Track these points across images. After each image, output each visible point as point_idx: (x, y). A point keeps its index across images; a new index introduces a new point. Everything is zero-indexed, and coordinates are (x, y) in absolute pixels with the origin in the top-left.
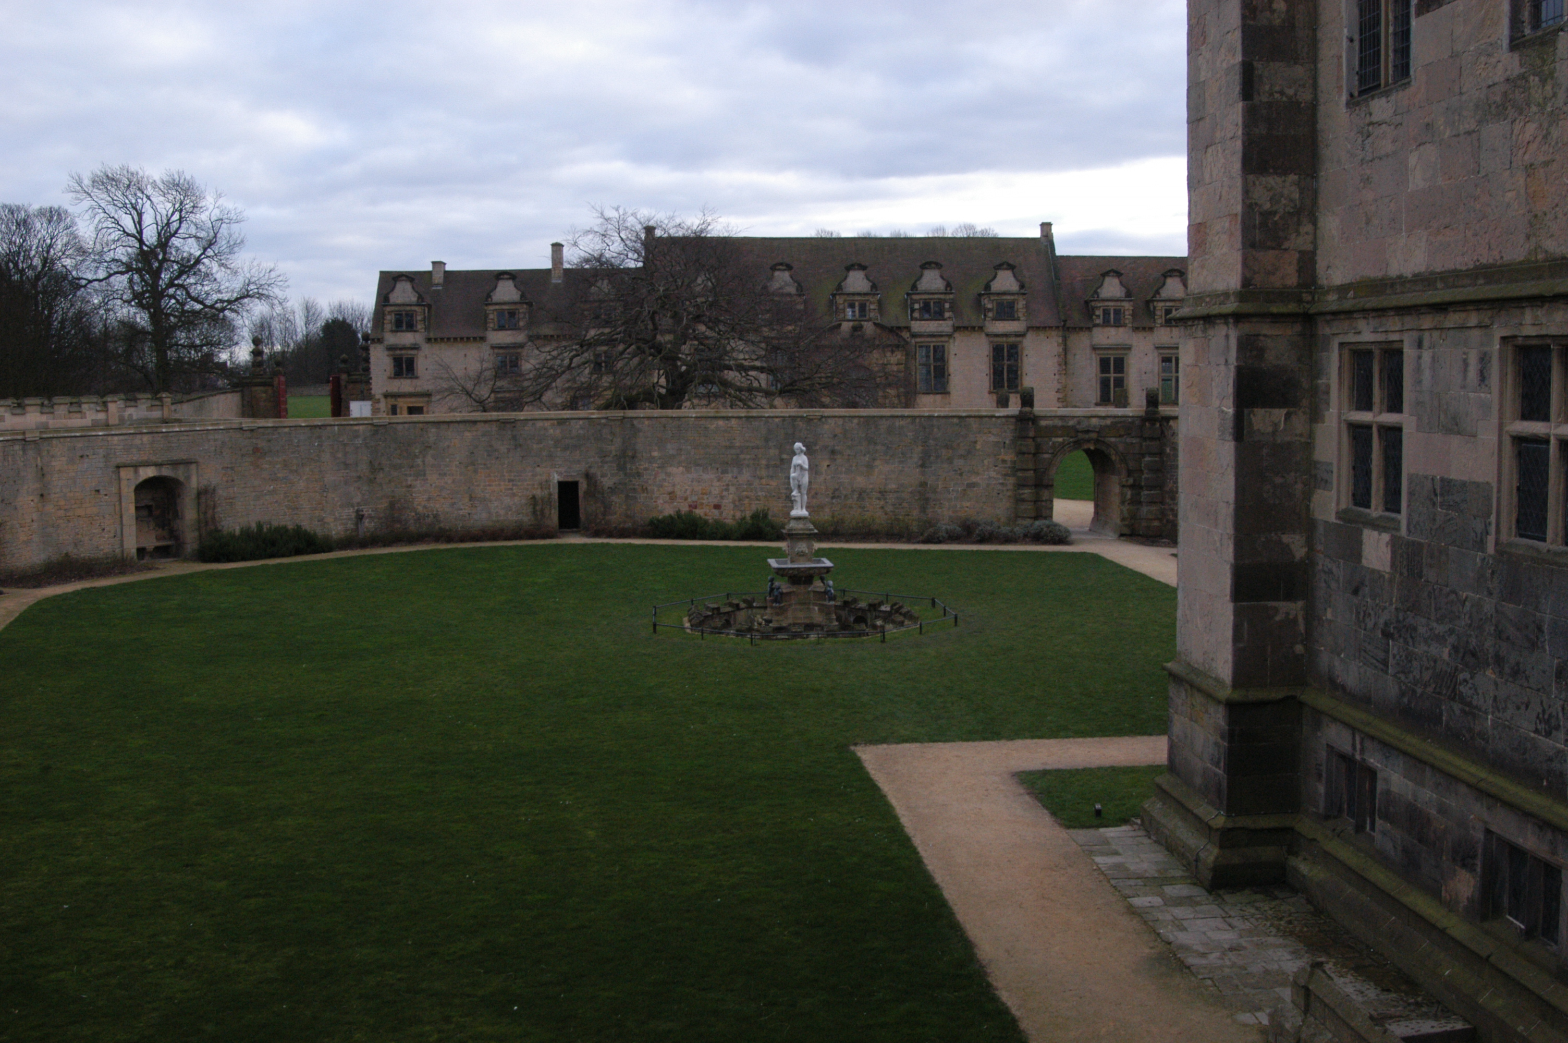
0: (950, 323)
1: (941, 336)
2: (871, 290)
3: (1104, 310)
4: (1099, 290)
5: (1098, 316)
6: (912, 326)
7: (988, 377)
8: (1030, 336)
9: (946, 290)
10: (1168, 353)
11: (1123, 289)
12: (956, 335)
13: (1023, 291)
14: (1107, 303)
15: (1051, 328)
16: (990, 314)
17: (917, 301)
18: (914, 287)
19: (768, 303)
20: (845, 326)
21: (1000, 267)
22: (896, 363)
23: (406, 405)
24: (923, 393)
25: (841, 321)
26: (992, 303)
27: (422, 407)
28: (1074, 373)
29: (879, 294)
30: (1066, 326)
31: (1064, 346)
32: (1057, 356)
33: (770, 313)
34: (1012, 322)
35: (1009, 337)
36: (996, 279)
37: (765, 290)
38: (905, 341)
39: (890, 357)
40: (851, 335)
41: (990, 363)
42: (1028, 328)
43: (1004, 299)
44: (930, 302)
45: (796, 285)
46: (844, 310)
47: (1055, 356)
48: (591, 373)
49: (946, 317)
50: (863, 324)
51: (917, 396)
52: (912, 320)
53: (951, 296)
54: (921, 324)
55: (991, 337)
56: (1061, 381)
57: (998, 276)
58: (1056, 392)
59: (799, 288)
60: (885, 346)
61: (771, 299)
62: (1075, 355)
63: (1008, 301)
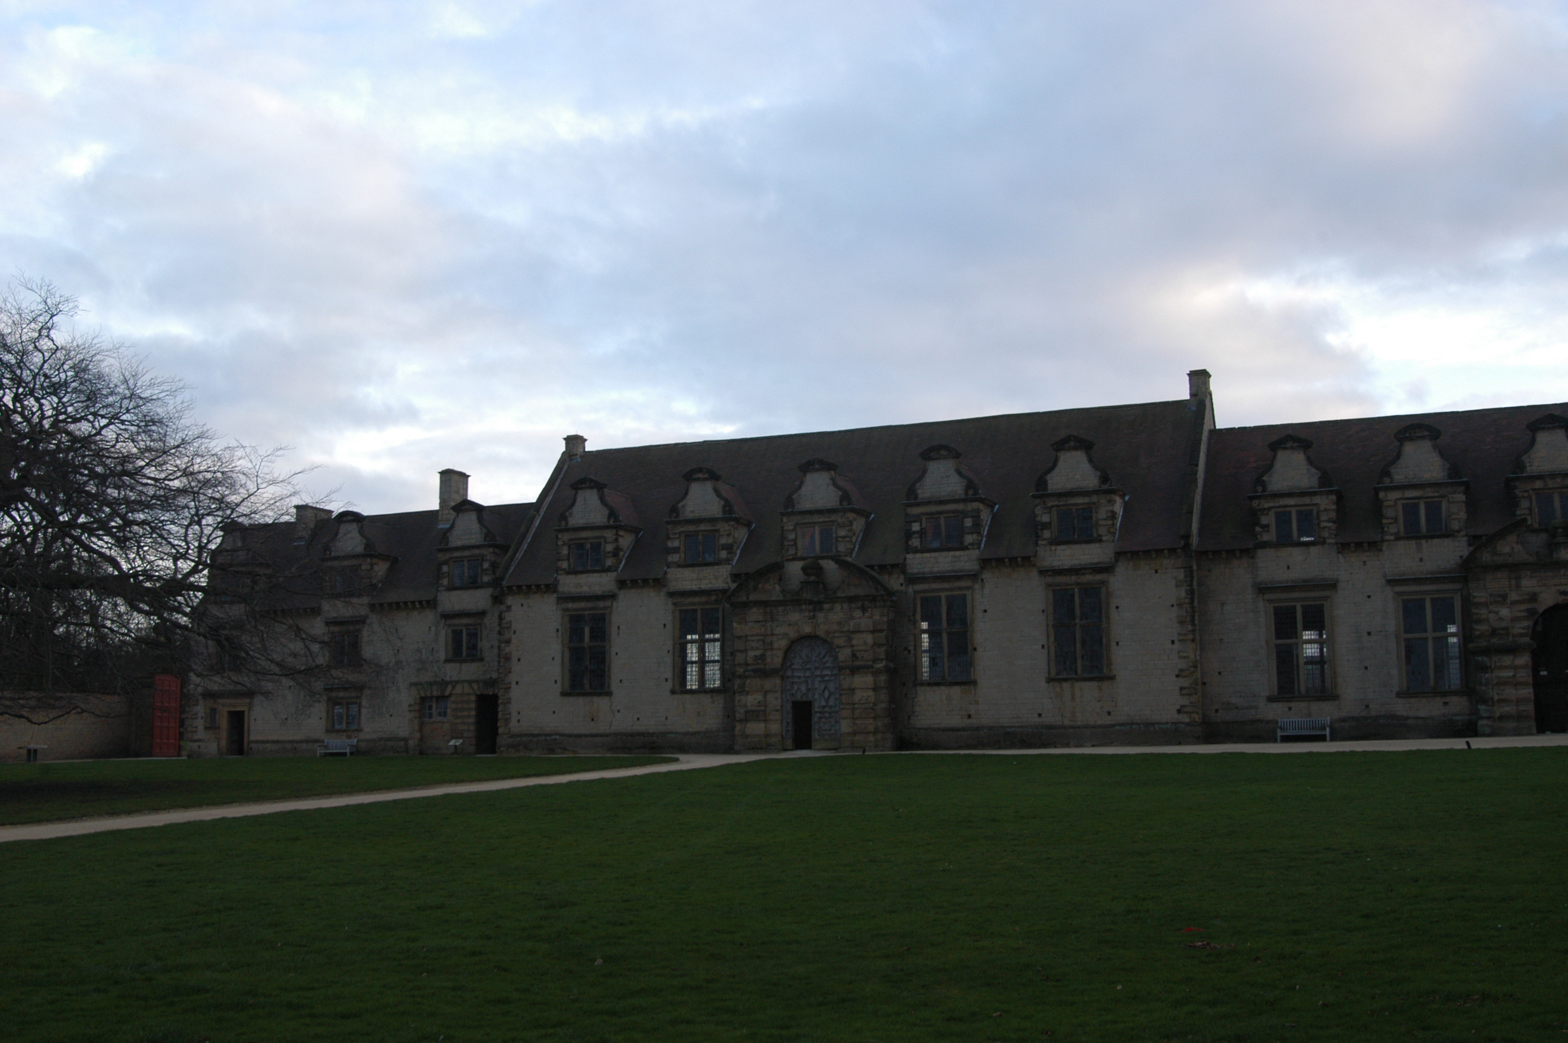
0: (974, 554)
1: (958, 578)
2: (841, 504)
3: (1278, 515)
4: (1265, 478)
5: (1266, 527)
6: (908, 561)
7: (1046, 650)
8: (1122, 570)
9: (966, 494)
10: (1416, 593)
11: (1314, 470)
12: (986, 575)
13: (1105, 487)
14: (1282, 502)
15: (1159, 552)
16: (1047, 534)
17: (918, 518)
18: (911, 492)
19: (677, 536)
20: (795, 569)
21: (1061, 445)
22: (872, 629)
23: (226, 709)
24: (929, 684)
25: (788, 560)
26: (1049, 513)
27: (243, 712)
28: (1222, 640)
29: (853, 510)
30: (1194, 548)
31: (1189, 586)
32: (1175, 606)
33: (679, 552)
34: (1088, 546)
35: (1084, 574)
36: (1057, 468)
37: (675, 515)
38: (885, 589)
39: (860, 618)
40: (801, 583)
41: (1048, 625)
42: (1119, 555)
43: (1071, 505)
44: (940, 518)
45: (722, 503)
46: (795, 540)
47: (1173, 606)
48: (447, 661)
49: (966, 544)
50: (821, 562)
51: (918, 688)
52: (908, 553)
53: (975, 505)
54: (923, 558)
55: (1049, 576)
56: (1185, 655)
57: (1061, 463)
58: (1177, 676)
59: (727, 508)
60: (851, 599)
61: (682, 529)
62: (1223, 604)
63: (1080, 507)
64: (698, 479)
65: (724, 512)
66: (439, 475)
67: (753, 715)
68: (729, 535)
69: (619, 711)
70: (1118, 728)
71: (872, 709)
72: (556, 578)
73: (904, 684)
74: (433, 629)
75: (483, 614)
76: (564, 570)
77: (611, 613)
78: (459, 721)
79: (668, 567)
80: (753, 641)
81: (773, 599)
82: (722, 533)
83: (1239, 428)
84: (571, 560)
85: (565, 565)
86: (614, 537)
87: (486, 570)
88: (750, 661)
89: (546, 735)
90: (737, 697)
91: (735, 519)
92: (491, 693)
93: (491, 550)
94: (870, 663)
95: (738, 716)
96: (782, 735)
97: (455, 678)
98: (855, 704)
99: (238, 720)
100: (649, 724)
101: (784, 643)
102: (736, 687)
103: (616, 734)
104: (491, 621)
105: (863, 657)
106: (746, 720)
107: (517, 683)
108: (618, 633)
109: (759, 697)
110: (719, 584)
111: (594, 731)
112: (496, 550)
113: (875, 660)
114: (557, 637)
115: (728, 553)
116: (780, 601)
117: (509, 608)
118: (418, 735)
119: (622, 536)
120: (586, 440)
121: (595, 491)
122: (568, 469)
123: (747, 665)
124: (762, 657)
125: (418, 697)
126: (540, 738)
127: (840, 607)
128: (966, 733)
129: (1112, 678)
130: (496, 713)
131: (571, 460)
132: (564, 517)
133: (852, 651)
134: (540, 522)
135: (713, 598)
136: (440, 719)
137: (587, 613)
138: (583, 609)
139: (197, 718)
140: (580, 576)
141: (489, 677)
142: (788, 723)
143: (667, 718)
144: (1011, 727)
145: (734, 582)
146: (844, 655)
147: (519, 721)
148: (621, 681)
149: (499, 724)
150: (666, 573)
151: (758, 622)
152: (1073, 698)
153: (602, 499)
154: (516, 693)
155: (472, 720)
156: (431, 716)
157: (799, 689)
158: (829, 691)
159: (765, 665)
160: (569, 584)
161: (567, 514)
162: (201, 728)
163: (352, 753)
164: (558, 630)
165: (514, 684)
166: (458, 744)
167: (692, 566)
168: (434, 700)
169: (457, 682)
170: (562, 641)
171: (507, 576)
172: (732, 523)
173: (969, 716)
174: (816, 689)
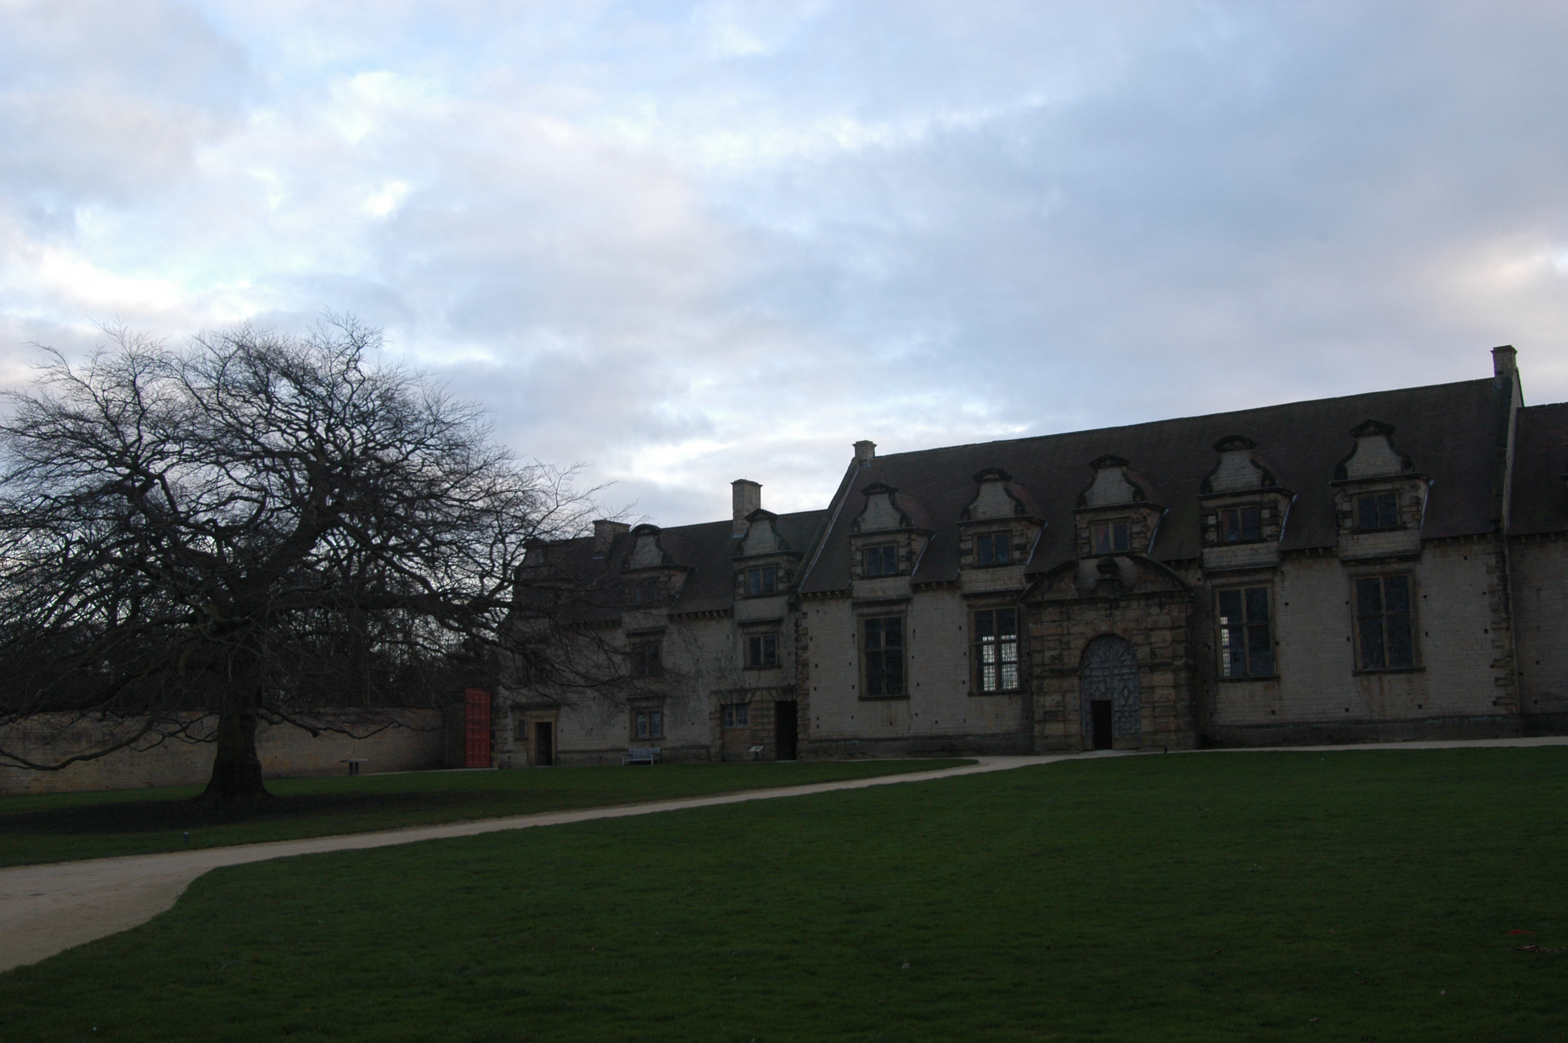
0: (1274, 545)
1: (1260, 571)
2: (1134, 500)
6: (1206, 556)
7: (1351, 643)
8: (1429, 557)
9: (1263, 484)
12: (1286, 567)
13: (1408, 472)
15: (1468, 538)
16: (1348, 523)
17: (1213, 512)
18: (1206, 485)
19: (970, 537)
20: (1089, 567)
21: (1361, 431)
22: (1170, 625)
23: (534, 721)
24: (1231, 681)
25: (1083, 558)
26: (1350, 501)
27: (550, 724)
28: (1539, 627)
29: (1146, 506)
30: (1505, 532)
31: (1501, 572)
32: (1487, 594)
33: (972, 554)
34: (1393, 534)
35: (1388, 563)
36: (1356, 455)
37: (966, 517)
38: (1182, 584)
39: (1157, 615)
40: (1097, 580)
41: (1352, 617)
42: (1425, 542)
43: (1373, 492)
44: (1236, 510)
45: (1014, 503)
46: (1088, 538)
47: (1484, 593)
48: (746, 669)
49: (1264, 536)
50: (1117, 559)
51: (1220, 685)
52: (1205, 547)
53: (1272, 496)
54: (1220, 551)
55: (1353, 566)
56: (1498, 644)
57: (1360, 449)
58: (1492, 666)
59: (1019, 508)
60: (1148, 596)
61: (974, 531)
62: (1539, 590)
63: (1383, 494)
64: (988, 480)
65: (1016, 512)
66: (732, 486)
67: (1051, 716)
68: (1022, 535)
69: (917, 715)
70: (1430, 721)
71: (1173, 706)
72: (850, 585)
73: (1205, 681)
74: (731, 637)
75: (779, 621)
76: (858, 575)
77: (906, 617)
78: (760, 727)
79: (962, 569)
80: (1049, 641)
81: (1069, 598)
82: (1014, 533)
83: (1550, 405)
84: (865, 567)
85: (859, 570)
86: (907, 541)
87: (781, 578)
88: (1047, 661)
89: (845, 740)
90: (1035, 698)
91: (1026, 519)
92: (789, 699)
93: (785, 558)
94: (1170, 660)
95: (1037, 717)
96: (1082, 735)
97: (754, 686)
98: (1154, 703)
99: (545, 731)
100: (948, 726)
101: (1080, 643)
102: (1033, 689)
103: (916, 738)
104: (787, 628)
105: (1162, 655)
106: (1045, 721)
107: (815, 689)
108: (914, 637)
109: (1057, 697)
110: (1014, 585)
111: (893, 735)
112: (790, 558)
113: (1175, 657)
114: (854, 642)
115: (1022, 553)
116: (1075, 600)
117: (805, 614)
118: (719, 742)
119: (914, 540)
120: (875, 445)
121: (886, 496)
122: (858, 475)
123: (1045, 665)
124: (1059, 657)
125: (718, 704)
126: (840, 743)
127: (1137, 605)
128: (1271, 730)
129: (1422, 670)
130: (795, 719)
131: (861, 466)
132: (856, 523)
133: (1151, 649)
134: (834, 528)
135: (1008, 598)
136: (740, 726)
137: (882, 617)
138: (877, 614)
139: (506, 730)
140: (874, 581)
141: (787, 683)
142: (1087, 723)
143: (965, 721)
144: (1317, 723)
145: (1028, 582)
146: (1143, 652)
147: (818, 727)
148: (918, 684)
149: (798, 730)
150: (959, 575)
151: (1054, 621)
152: (1381, 691)
153: (893, 503)
154: (814, 699)
155: (772, 727)
156: (731, 723)
157: (1097, 688)
158: (1128, 690)
159: (1063, 664)
160: (864, 589)
161: (859, 519)
162: (511, 739)
163: (655, 762)
164: (854, 635)
165: (812, 690)
166: (758, 750)
167: (986, 567)
168: (734, 707)
169: (757, 689)
170: (859, 647)
171: (802, 583)
172: (1025, 523)
173: (1274, 713)
174: (1115, 688)
